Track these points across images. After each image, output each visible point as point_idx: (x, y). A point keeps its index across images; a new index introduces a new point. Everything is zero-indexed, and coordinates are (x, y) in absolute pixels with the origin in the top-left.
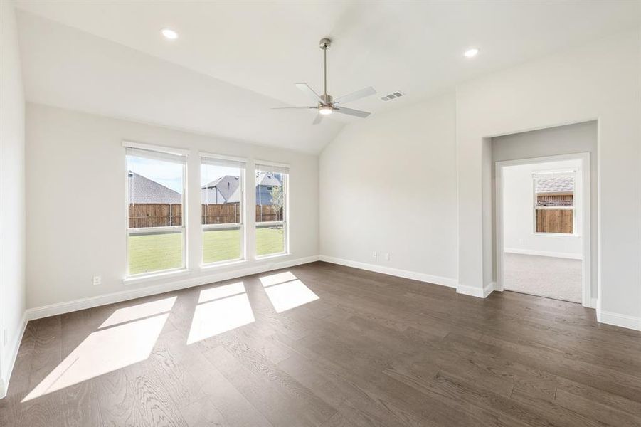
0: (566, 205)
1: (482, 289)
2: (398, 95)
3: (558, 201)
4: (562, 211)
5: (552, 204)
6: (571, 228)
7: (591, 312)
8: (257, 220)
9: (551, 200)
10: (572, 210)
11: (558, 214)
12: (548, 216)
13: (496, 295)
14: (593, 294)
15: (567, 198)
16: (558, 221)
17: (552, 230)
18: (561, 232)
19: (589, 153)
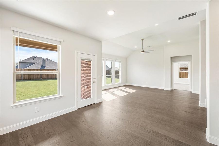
0: (186, 71)
1: (170, 89)
2: (151, 46)
3: (184, 70)
4: (185, 72)
5: (183, 71)
6: (188, 77)
7: (191, 92)
8: (115, 74)
9: (182, 70)
10: (188, 72)
11: (184, 73)
12: (182, 74)
13: (172, 90)
14: (191, 89)
15: (186, 69)
16: (184, 75)
17: (183, 77)
18: (185, 78)
19: (191, 61)
